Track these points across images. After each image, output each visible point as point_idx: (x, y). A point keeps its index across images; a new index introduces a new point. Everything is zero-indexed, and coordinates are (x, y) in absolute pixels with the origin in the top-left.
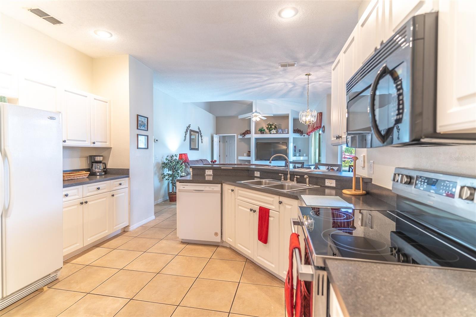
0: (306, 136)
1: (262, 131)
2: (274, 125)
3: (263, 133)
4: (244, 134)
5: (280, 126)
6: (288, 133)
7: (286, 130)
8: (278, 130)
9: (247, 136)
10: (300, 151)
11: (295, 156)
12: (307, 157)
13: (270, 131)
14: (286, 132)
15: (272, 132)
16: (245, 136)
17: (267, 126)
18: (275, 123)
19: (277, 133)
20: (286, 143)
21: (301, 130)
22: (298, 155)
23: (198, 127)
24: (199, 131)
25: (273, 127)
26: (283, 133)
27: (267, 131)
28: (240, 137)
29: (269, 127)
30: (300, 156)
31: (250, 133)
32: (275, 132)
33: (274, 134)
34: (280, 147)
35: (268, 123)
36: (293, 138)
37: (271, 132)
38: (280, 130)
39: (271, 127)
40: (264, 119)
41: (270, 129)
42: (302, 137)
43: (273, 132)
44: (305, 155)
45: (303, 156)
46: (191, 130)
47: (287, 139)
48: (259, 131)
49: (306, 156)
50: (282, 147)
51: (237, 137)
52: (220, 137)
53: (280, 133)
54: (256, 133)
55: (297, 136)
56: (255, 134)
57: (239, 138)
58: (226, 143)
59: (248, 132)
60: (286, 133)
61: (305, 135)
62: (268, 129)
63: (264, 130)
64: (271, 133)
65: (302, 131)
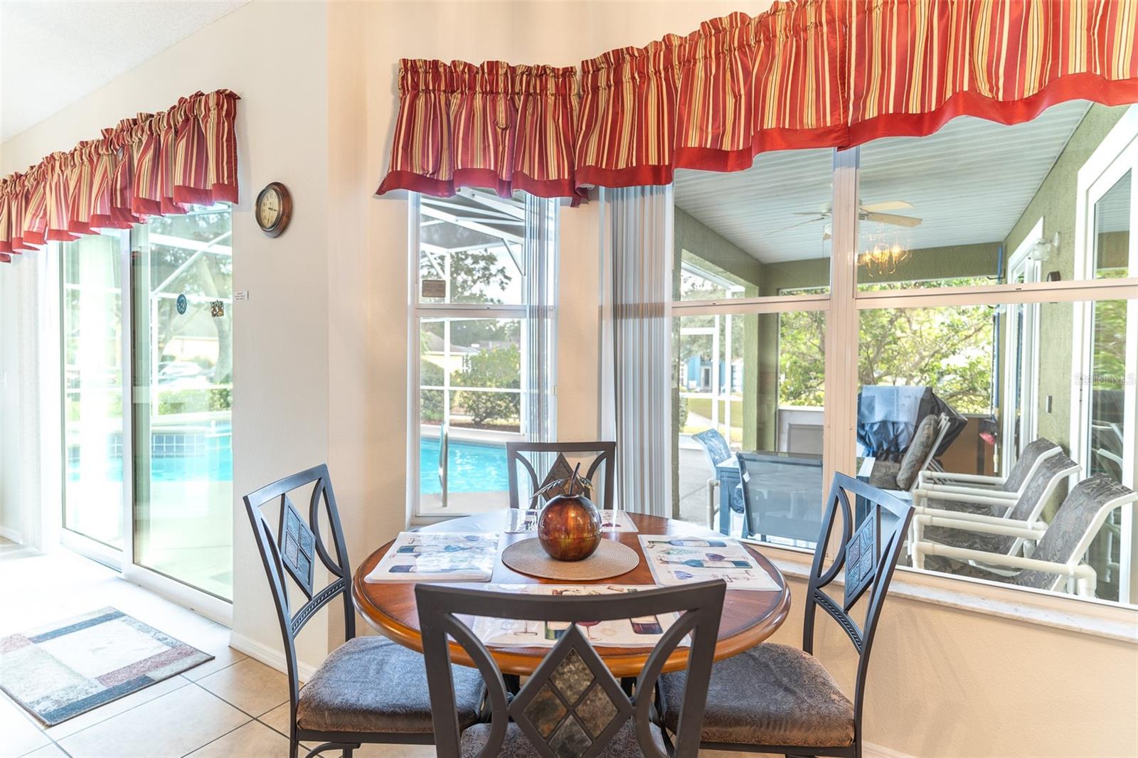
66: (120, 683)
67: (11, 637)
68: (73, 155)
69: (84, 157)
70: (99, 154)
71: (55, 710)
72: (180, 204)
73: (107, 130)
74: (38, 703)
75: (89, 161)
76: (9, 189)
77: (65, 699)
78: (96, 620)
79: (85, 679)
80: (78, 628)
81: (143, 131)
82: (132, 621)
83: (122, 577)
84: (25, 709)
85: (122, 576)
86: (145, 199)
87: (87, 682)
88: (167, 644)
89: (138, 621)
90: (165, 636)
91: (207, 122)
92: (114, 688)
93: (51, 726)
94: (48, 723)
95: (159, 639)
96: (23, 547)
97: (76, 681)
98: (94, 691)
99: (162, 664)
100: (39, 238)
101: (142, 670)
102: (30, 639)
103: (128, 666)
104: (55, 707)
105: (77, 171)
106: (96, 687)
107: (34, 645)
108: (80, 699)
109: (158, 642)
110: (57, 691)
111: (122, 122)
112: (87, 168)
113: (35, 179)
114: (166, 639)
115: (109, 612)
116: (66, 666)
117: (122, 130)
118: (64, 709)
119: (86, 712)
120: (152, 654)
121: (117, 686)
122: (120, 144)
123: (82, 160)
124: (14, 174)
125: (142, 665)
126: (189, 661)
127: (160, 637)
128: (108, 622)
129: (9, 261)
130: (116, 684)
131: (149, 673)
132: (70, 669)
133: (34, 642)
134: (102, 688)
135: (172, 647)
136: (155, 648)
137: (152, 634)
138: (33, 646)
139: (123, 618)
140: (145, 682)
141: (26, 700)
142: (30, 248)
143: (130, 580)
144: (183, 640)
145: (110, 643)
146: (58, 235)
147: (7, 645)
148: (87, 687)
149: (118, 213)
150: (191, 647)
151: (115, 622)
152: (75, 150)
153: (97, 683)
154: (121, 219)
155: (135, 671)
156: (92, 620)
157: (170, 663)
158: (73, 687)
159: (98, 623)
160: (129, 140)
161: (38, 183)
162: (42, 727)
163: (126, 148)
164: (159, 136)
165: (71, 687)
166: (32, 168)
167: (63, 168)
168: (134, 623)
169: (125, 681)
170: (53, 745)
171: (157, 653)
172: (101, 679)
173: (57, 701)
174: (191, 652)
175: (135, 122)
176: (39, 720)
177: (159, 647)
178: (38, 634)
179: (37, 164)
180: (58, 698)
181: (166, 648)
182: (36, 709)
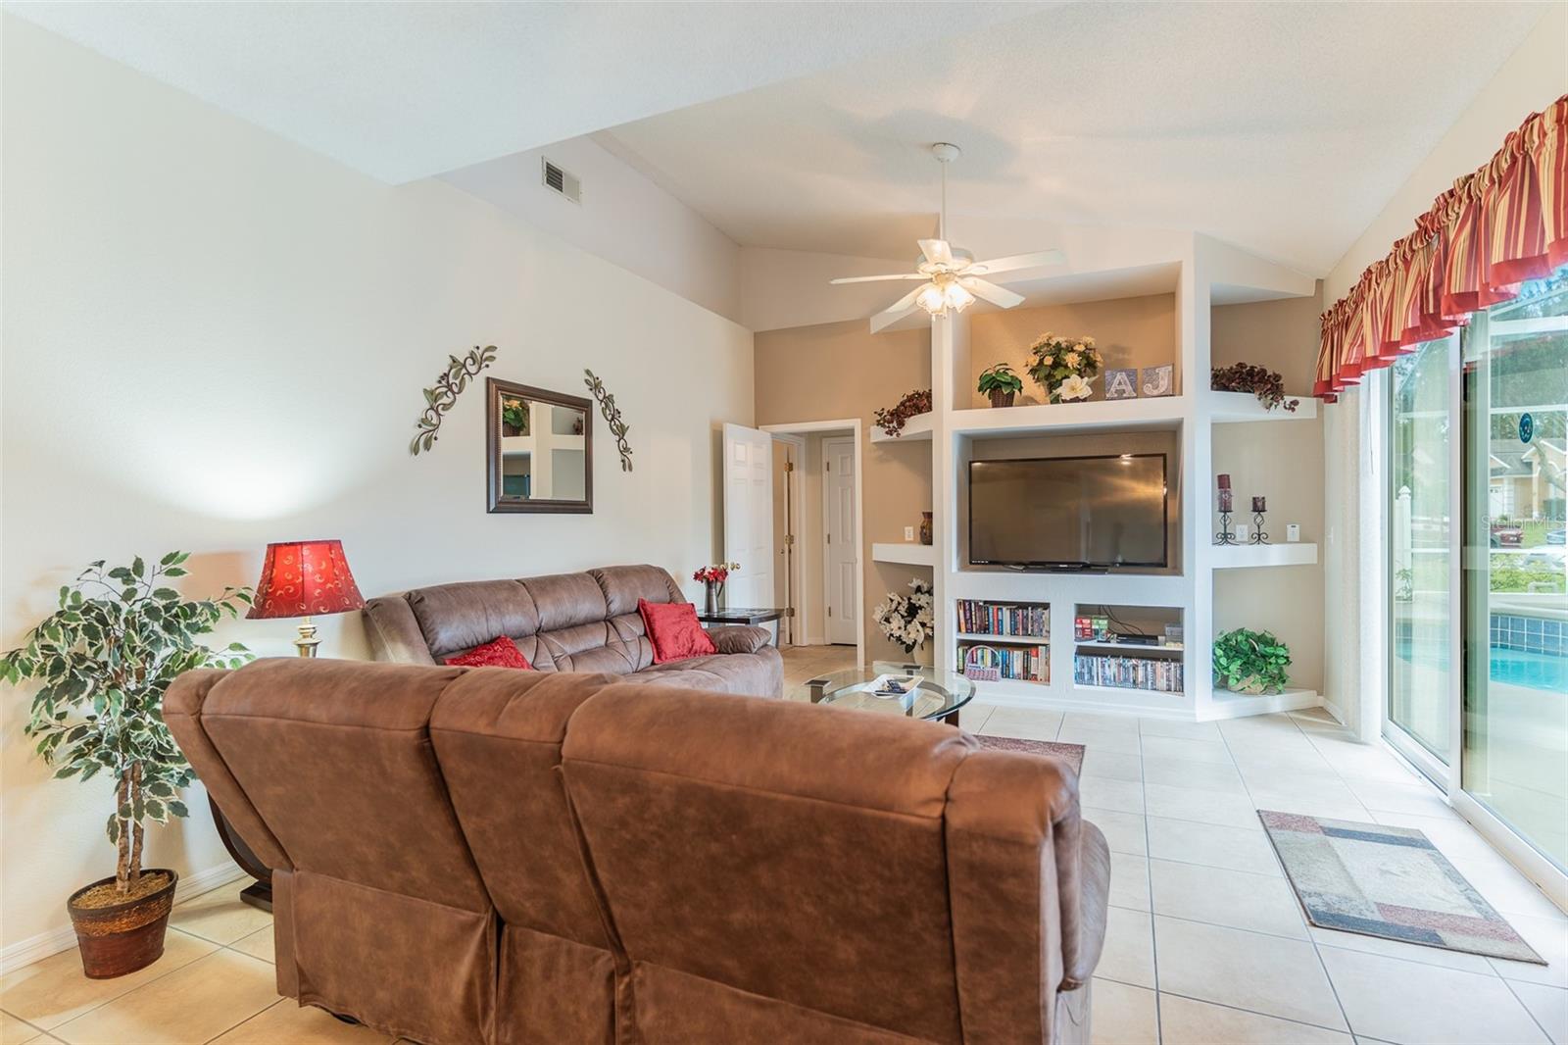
0: (1308, 407)
1: (999, 390)
2: (1081, 348)
3: (1008, 401)
4: (897, 417)
5: (1121, 356)
6: (1175, 390)
7: (1164, 373)
8: (1108, 373)
9: (915, 426)
10: (1258, 506)
11: (1225, 538)
12: (1313, 547)
13: (1052, 384)
14: (1164, 384)
15: (1064, 391)
16: (901, 424)
17: (1034, 360)
18: (1089, 339)
19: (1099, 393)
20: (1164, 455)
21: (1264, 371)
22: (1242, 531)
23: (588, 372)
24: (590, 396)
25: (1072, 359)
26: (1138, 394)
27: (1031, 387)
28: (879, 434)
29: (1049, 361)
30: (1259, 538)
31: (930, 409)
32: (1086, 392)
33: (1076, 400)
34: (1123, 489)
35: (1042, 339)
36: (1216, 427)
37: (1059, 390)
38: (1121, 377)
39: (1056, 365)
40: (1007, 305)
41: (1048, 377)
42: (1278, 413)
43: (1073, 389)
44: (1293, 533)
45: (1283, 539)
46: (494, 380)
47: (1171, 433)
48: (980, 389)
49: (1304, 540)
50: (1133, 490)
51: (866, 435)
52: (777, 441)
53: (1120, 395)
54: (962, 403)
55: (1243, 407)
56: (955, 408)
57: (874, 439)
58: (825, 473)
59: (920, 402)
60: (1162, 390)
61: (1295, 403)
62: (1042, 374)
63: (1014, 383)
64: (1056, 400)
65: (1277, 377)
66: (1401, 924)
67: (1305, 818)
68: (1387, 261)
69: (1398, 260)
70: (1413, 251)
71: (1323, 912)
72: (1502, 288)
73: (1421, 218)
74: (1310, 895)
75: (1403, 262)
76: (1332, 322)
77: (1336, 906)
78: (1396, 838)
79: (1364, 897)
80: (1373, 839)
81: (1460, 201)
82: (1440, 860)
83: (1447, 802)
84: (1297, 894)
85: (1447, 800)
86: (1459, 293)
87: (1364, 901)
88: (1479, 910)
89: (1449, 864)
90: (1481, 899)
91: (1540, 154)
92: (1393, 926)
93: (1315, 925)
94: (1312, 920)
95: (1469, 898)
96: (1343, 729)
97: (1353, 895)
98: (1369, 916)
99: (1463, 931)
100: (1357, 370)
101: (1433, 923)
102: (1321, 827)
103: (1418, 910)
104: (1324, 909)
105: (1391, 279)
106: (1373, 912)
107: (1323, 836)
108: (1351, 915)
109: (1467, 901)
110: (1332, 894)
111: (1437, 200)
112: (1401, 273)
113: (1354, 303)
114: (1480, 903)
115: (1415, 837)
116: (1348, 874)
117: (1438, 210)
118: (1333, 916)
119: (1353, 933)
120: (1454, 912)
121: (1396, 925)
122: (1435, 230)
123: (1396, 264)
124: (1336, 302)
125: (1435, 918)
126: (1502, 948)
127: (1472, 897)
128: (1410, 848)
129: (1336, 401)
130: (1396, 922)
131: (1441, 930)
132: (1351, 878)
133: (1325, 833)
134: (1378, 917)
135: (1485, 917)
136: (1460, 907)
137: (1463, 887)
138: (1321, 836)
139: (1430, 851)
140: (1432, 941)
141: (1300, 887)
142: (1351, 383)
143: (1457, 810)
144: (1507, 918)
145: (1405, 872)
146: (1374, 362)
147: (1299, 824)
148: (1362, 907)
149: (1429, 321)
150: (1513, 931)
151: (1419, 852)
152: (1391, 254)
153: (1374, 907)
154: (1433, 326)
155: (1424, 920)
156: (1392, 837)
157: (1475, 935)
158: (1348, 899)
159: (1398, 844)
160: (1445, 220)
161: (1357, 306)
162: (1307, 922)
163: (1442, 230)
164: (1480, 199)
165: (1346, 898)
166: (1352, 289)
167: (1379, 281)
168: (1443, 864)
169: (1407, 925)
170: (1312, 945)
171: (1460, 914)
172: (1381, 907)
173: (1327, 904)
174: (1512, 938)
175: (1451, 193)
176: (1306, 912)
177: (1466, 908)
178: (1331, 826)
179: (1357, 284)
180: (1330, 902)
181: (1474, 914)
182: (1307, 901)
